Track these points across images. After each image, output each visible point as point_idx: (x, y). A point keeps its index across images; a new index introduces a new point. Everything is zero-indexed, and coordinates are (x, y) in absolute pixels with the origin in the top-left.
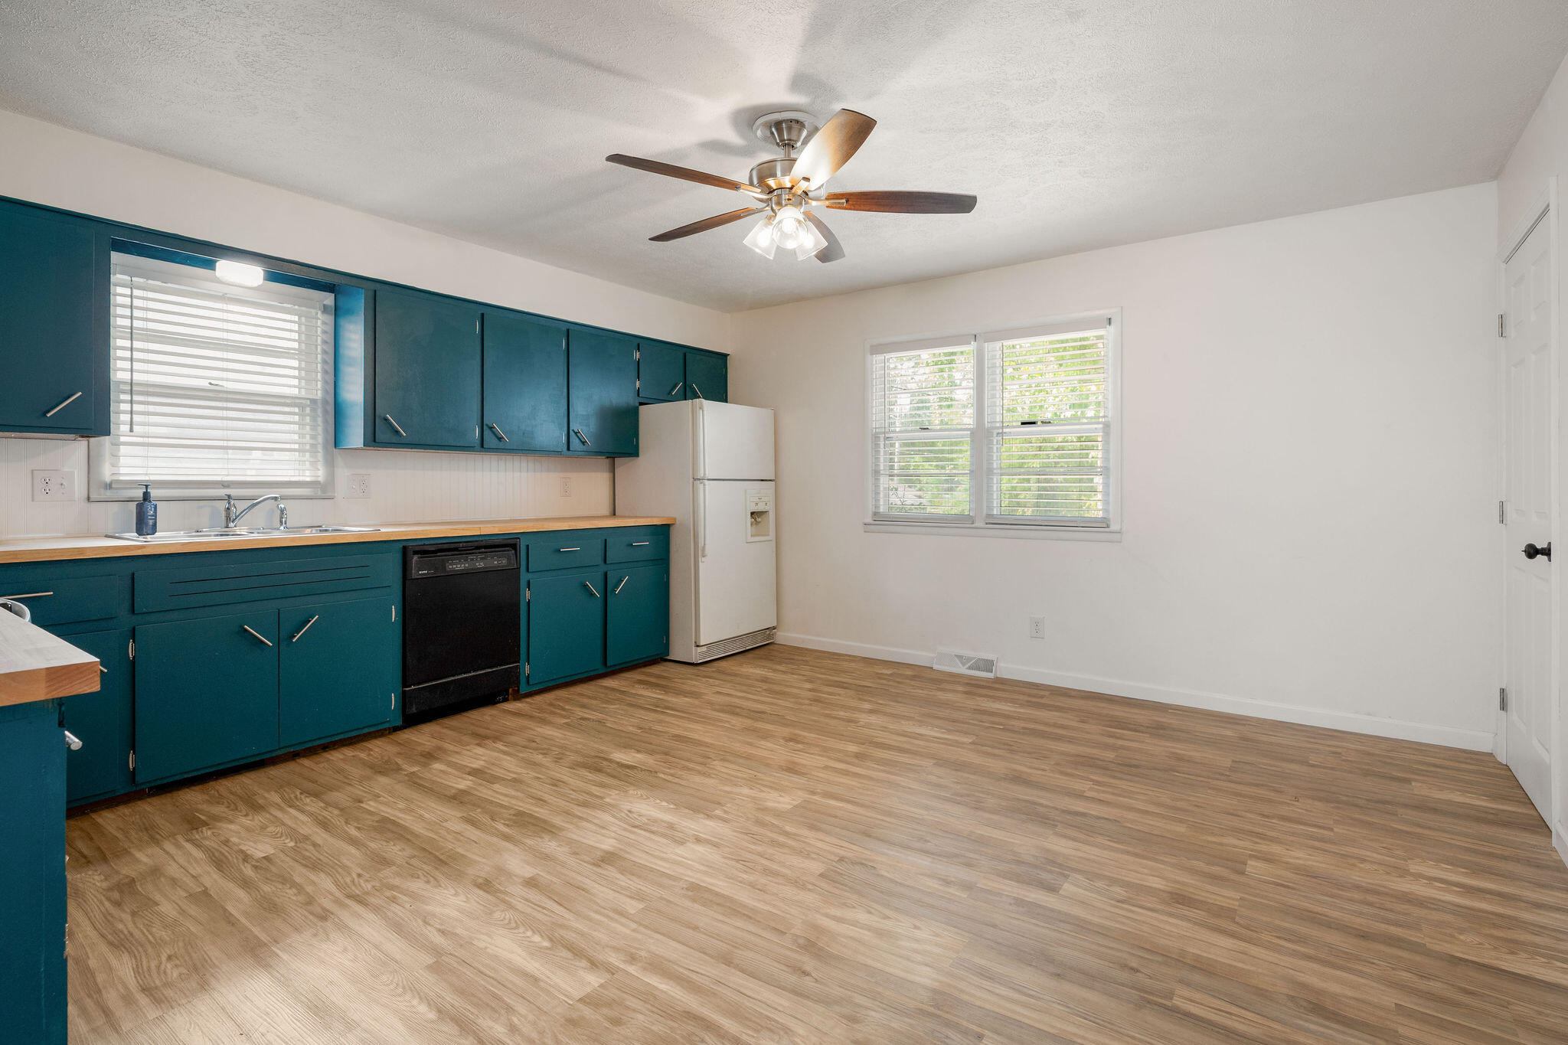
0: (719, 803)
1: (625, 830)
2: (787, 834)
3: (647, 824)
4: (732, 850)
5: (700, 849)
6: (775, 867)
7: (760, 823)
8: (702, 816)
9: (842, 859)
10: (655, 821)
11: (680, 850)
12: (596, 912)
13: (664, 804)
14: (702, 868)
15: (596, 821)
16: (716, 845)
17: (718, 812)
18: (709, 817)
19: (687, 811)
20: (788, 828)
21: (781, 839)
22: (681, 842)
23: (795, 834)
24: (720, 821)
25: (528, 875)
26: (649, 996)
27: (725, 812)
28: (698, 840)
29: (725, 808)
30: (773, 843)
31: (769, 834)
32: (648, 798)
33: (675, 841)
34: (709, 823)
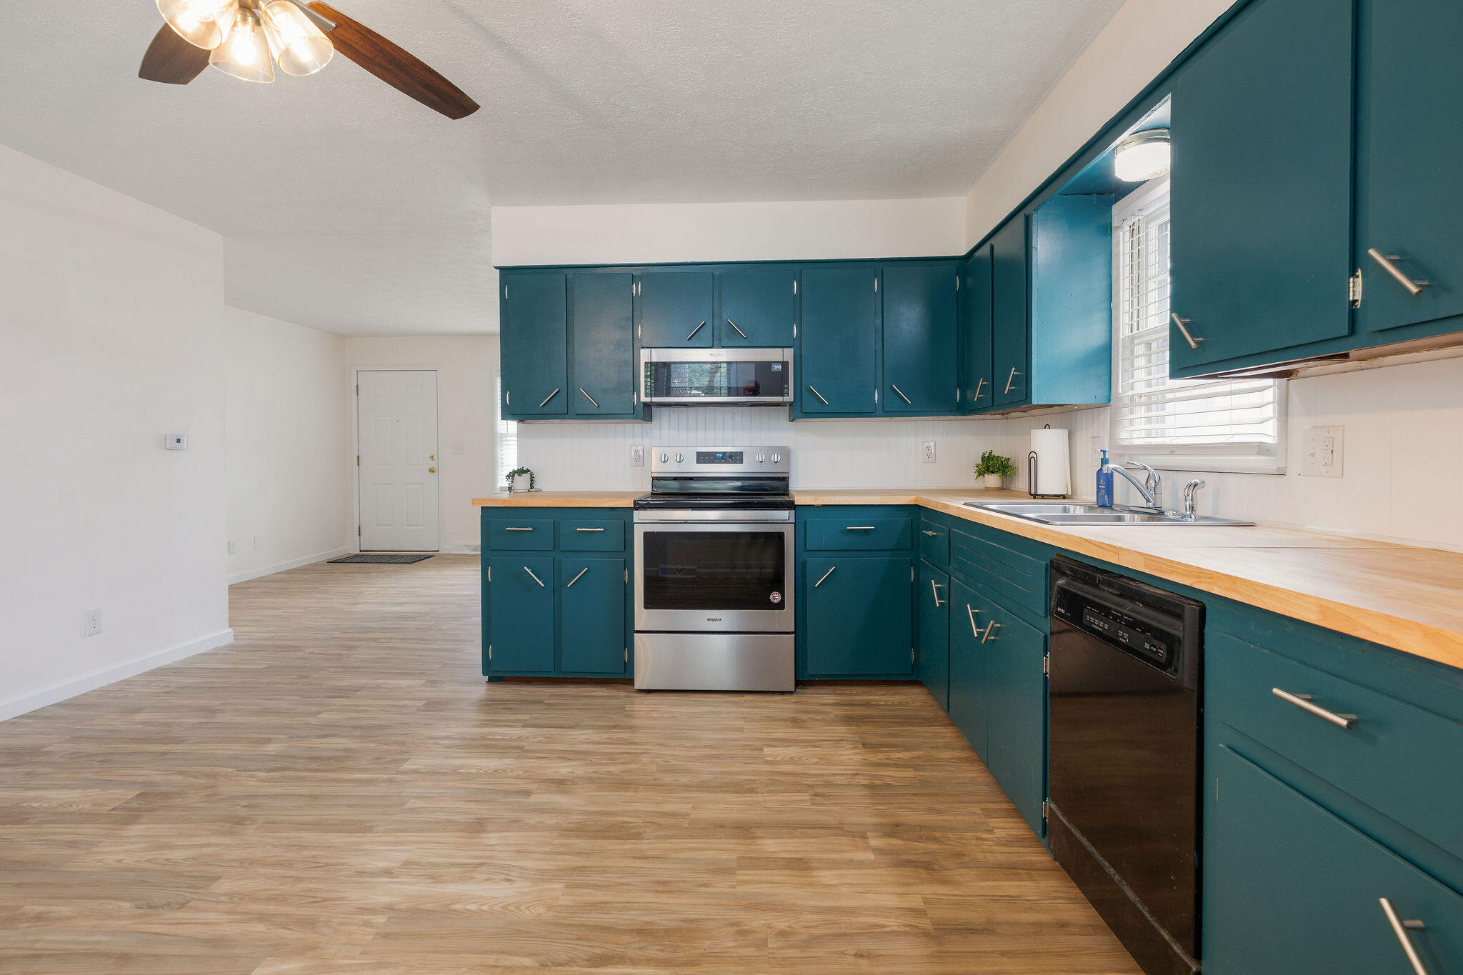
0: (386, 936)
1: (491, 858)
2: (262, 918)
3: (472, 871)
4: (337, 874)
5: (382, 864)
6: (278, 871)
7: (308, 923)
8: (403, 906)
9: (183, 906)
10: (462, 879)
11: (404, 856)
12: (445, 793)
13: (473, 907)
14: (367, 847)
15: (537, 856)
16: (362, 873)
17: (380, 920)
18: (390, 908)
19: (431, 907)
20: (261, 927)
21: (271, 908)
22: (407, 864)
23: (250, 921)
24: (370, 906)
25: (532, 796)
26: (365, 770)
27: (367, 924)
28: (388, 872)
29: (372, 930)
30: (281, 899)
31: (289, 910)
32: (505, 907)
33: (417, 864)
34: (385, 900)
